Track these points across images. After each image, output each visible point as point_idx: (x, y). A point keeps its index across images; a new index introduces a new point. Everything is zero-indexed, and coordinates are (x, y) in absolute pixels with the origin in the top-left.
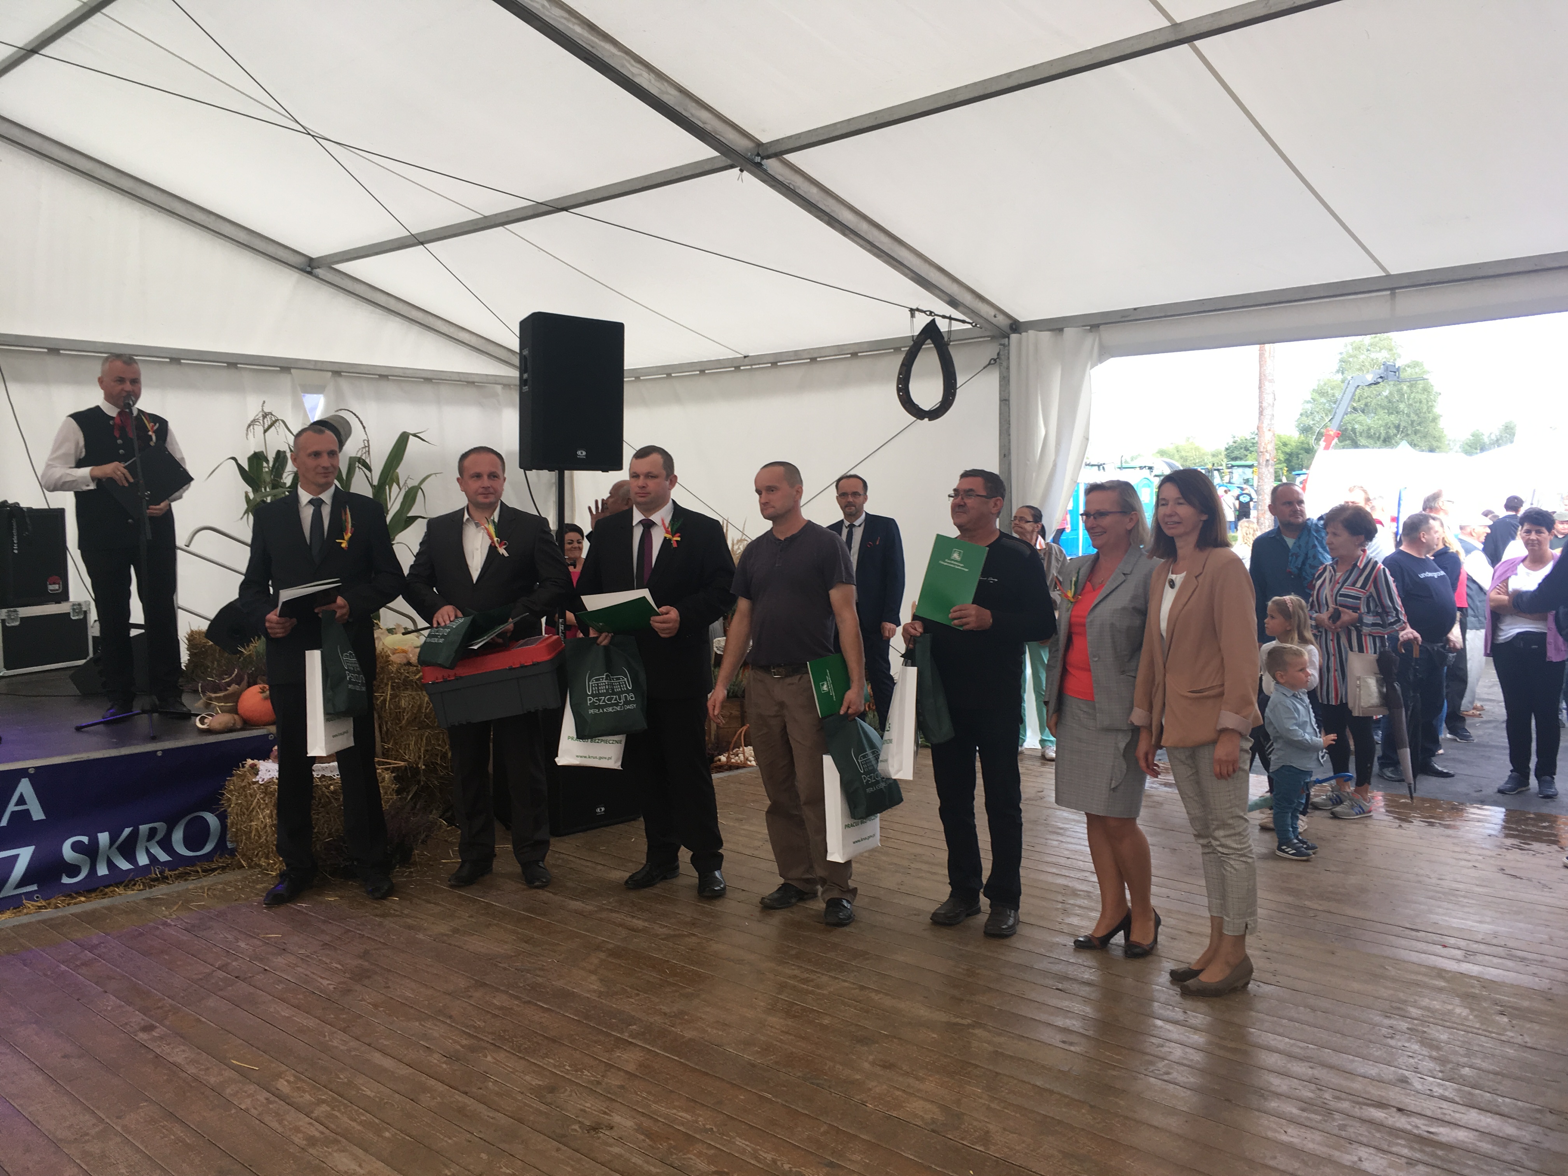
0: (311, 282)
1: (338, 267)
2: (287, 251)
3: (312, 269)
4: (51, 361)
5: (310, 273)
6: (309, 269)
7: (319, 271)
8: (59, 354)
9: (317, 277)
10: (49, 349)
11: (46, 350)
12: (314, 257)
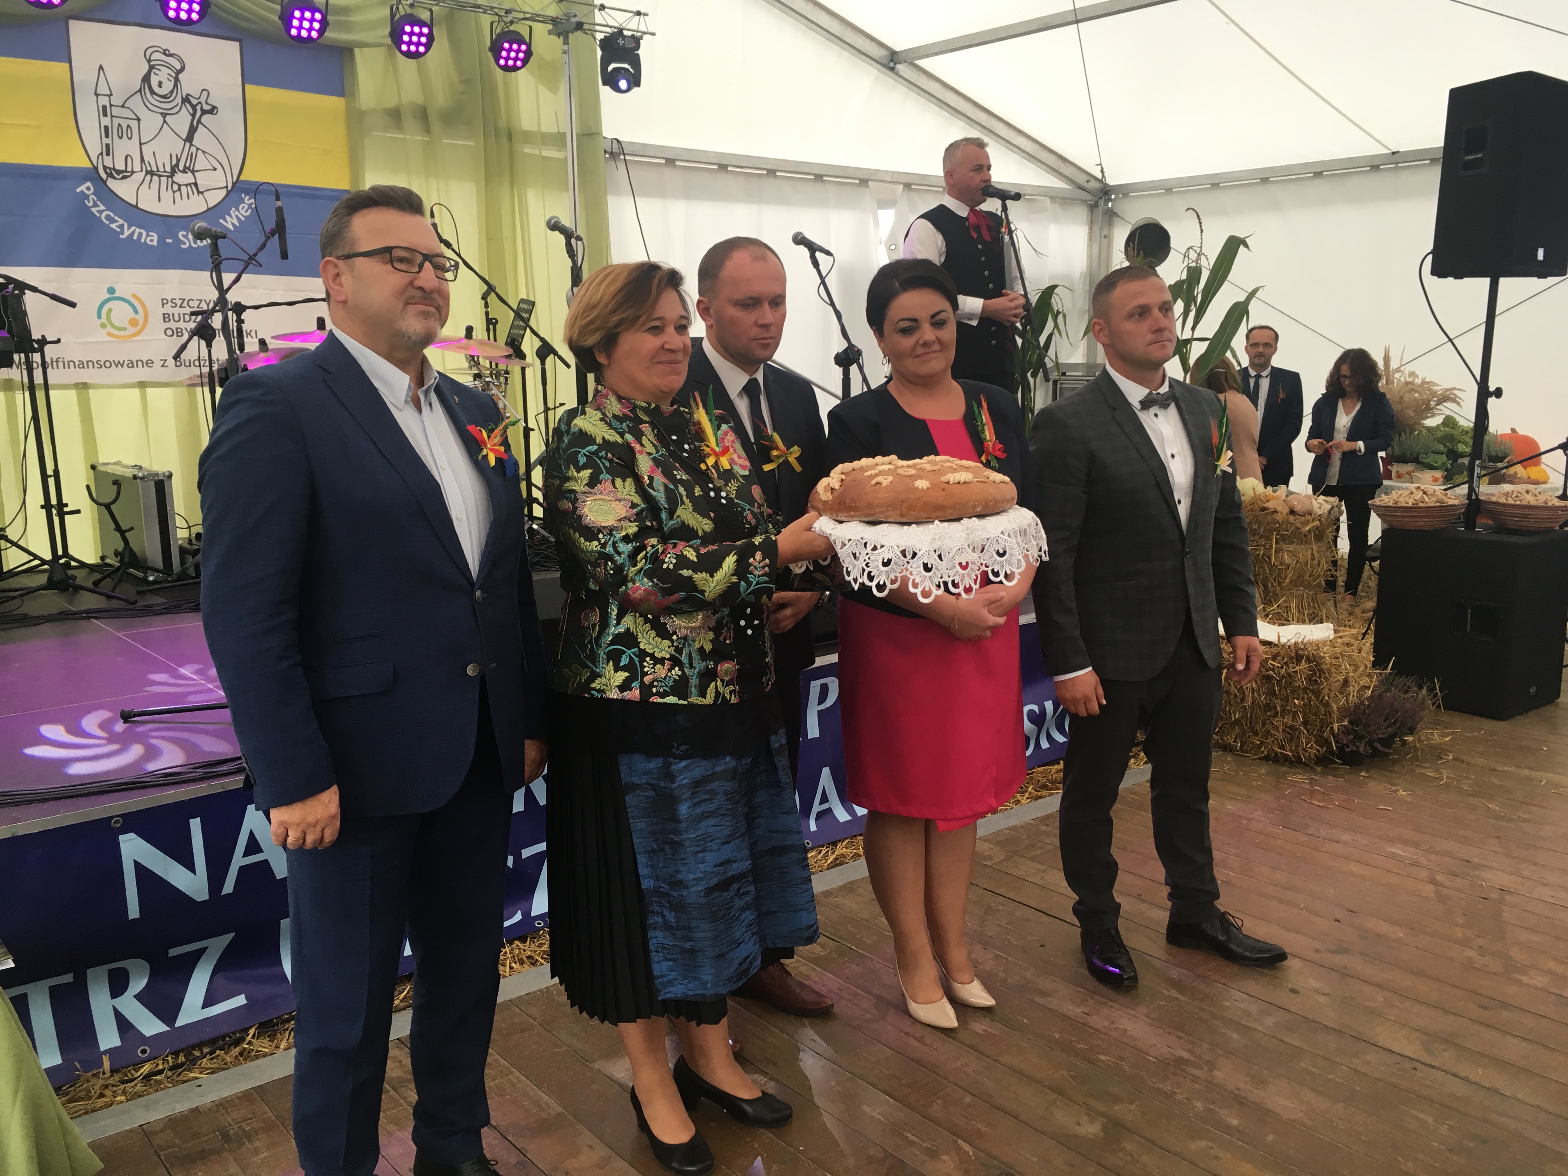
0: (888, 79)
1: (922, 63)
2: (873, 44)
3: (895, 64)
4: (668, 172)
5: (892, 69)
6: (892, 65)
7: (899, 67)
8: (675, 166)
9: (897, 74)
10: (666, 159)
11: (663, 161)
12: (897, 49)
